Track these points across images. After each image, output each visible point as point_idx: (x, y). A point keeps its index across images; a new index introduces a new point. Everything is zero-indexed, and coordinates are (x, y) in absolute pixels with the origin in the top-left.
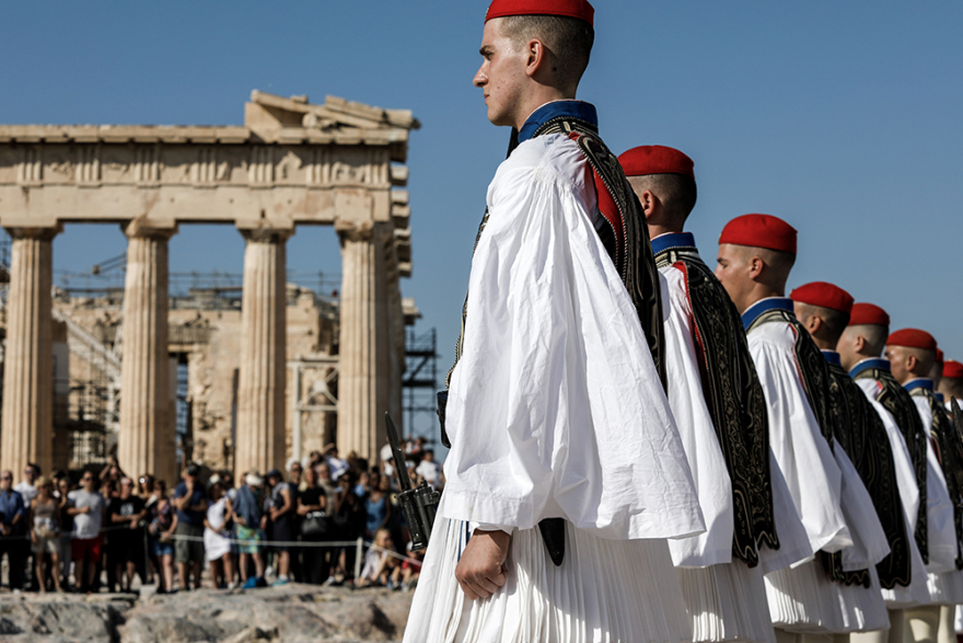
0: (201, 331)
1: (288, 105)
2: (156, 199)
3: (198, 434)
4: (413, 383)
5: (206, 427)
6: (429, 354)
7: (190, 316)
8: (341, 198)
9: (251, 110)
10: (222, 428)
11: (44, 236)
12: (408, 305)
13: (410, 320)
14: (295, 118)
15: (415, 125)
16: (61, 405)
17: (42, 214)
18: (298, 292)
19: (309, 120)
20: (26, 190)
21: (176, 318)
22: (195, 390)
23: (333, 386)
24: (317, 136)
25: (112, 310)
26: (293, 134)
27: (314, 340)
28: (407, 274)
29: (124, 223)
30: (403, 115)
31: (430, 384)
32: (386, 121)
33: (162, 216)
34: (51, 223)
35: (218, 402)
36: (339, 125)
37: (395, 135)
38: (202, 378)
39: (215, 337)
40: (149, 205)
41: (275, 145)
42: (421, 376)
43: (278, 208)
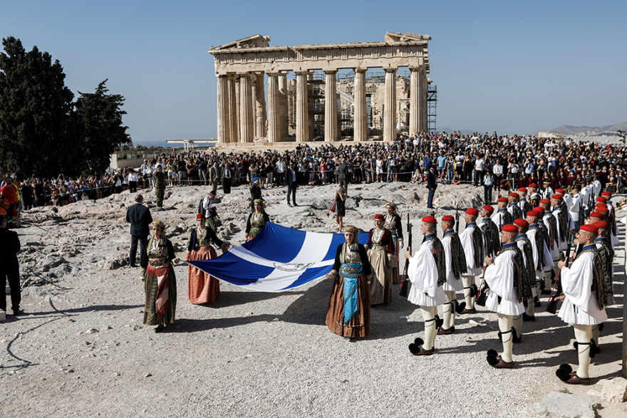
0: (374, 88)
1: (396, 35)
2: (362, 62)
3: (374, 116)
4: (430, 100)
5: (375, 114)
6: (435, 92)
7: (371, 85)
8: (410, 59)
9: (386, 37)
10: (380, 114)
11: (333, 73)
12: (429, 79)
13: (429, 83)
14: (397, 39)
15: (430, 39)
16: (339, 115)
17: (332, 67)
18: (400, 77)
19: (401, 39)
20: (329, 61)
21: (368, 85)
22: (373, 104)
23: (408, 106)
24: (404, 43)
25: (351, 83)
26: (398, 43)
27: (404, 90)
28: (428, 73)
29: (354, 69)
30: (426, 36)
31: (435, 100)
32: (422, 38)
33: (363, 66)
34: (335, 69)
35: (378, 107)
36: (410, 40)
37: (424, 42)
38: (374, 101)
39: (378, 90)
40: (360, 64)
41: (393, 46)
42: (432, 98)
43: (393, 63)
